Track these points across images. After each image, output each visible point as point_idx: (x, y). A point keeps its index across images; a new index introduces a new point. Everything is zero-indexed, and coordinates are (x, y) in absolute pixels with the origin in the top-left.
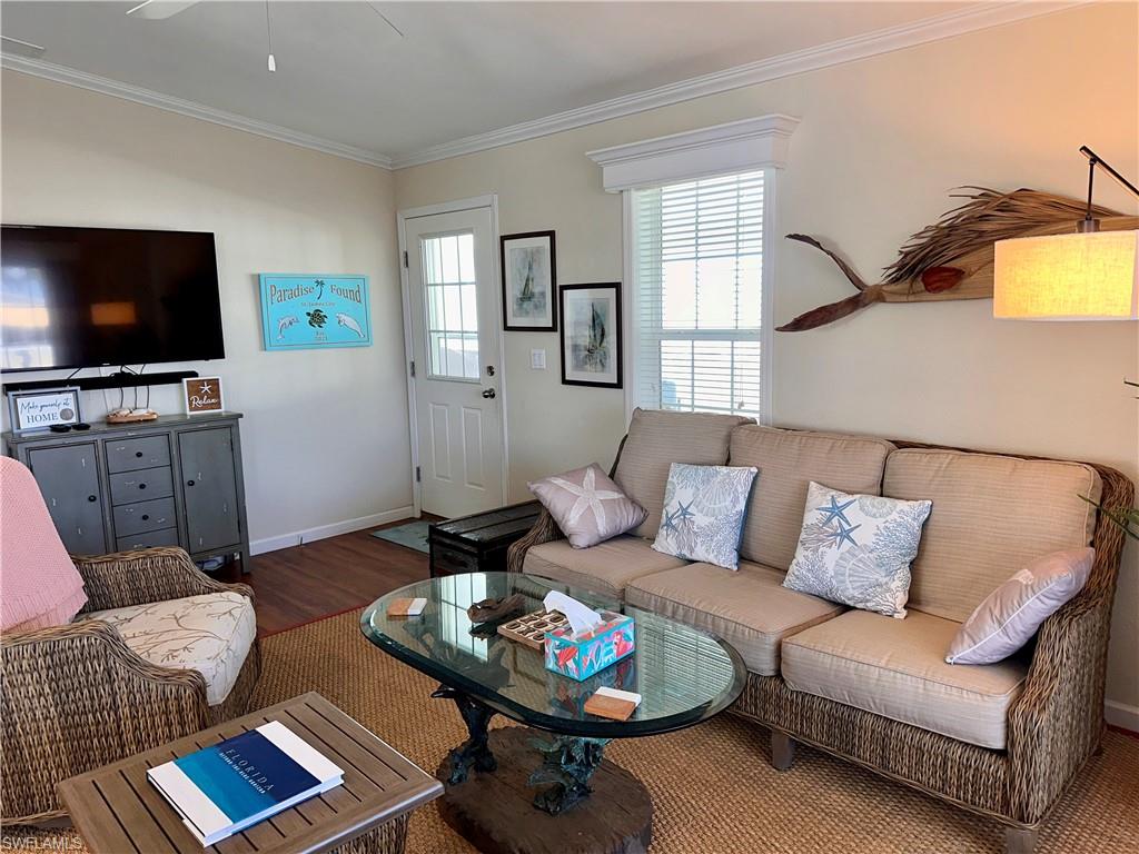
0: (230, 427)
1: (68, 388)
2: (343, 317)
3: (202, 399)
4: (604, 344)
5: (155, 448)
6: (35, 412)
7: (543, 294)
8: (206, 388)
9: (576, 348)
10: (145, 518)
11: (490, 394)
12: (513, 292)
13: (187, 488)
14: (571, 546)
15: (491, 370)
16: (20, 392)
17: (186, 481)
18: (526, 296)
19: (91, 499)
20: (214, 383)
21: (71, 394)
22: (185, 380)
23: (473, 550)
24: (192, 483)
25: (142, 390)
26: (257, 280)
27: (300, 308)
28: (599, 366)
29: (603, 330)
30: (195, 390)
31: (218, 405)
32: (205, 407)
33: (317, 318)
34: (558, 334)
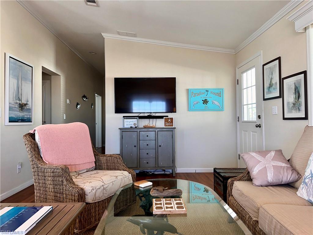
0: (172, 131)
1: (136, 118)
2: (214, 101)
3: (168, 123)
4: (300, 100)
5: (152, 135)
6: (128, 123)
7: (276, 83)
8: (170, 120)
9: (288, 103)
10: (147, 154)
11: (259, 126)
12: (267, 85)
13: (159, 147)
14: (253, 184)
15: (259, 117)
16: (126, 118)
17: (159, 145)
18: (271, 86)
19: (135, 146)
20: (172, 119)
21: (136, 119)
22: (164, 118)
23: (222, 180)
24: (160, 146)
25: (155, 120)
26: (188, 90)
27: (200, 99)
28: (297, 110)
29: (299, 94)
30: (166, 121)
31: (172, 125)
32: (169, 126)
33: (205, 102)
34: (281, 99)
